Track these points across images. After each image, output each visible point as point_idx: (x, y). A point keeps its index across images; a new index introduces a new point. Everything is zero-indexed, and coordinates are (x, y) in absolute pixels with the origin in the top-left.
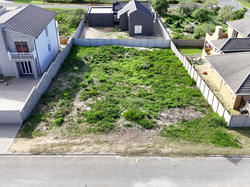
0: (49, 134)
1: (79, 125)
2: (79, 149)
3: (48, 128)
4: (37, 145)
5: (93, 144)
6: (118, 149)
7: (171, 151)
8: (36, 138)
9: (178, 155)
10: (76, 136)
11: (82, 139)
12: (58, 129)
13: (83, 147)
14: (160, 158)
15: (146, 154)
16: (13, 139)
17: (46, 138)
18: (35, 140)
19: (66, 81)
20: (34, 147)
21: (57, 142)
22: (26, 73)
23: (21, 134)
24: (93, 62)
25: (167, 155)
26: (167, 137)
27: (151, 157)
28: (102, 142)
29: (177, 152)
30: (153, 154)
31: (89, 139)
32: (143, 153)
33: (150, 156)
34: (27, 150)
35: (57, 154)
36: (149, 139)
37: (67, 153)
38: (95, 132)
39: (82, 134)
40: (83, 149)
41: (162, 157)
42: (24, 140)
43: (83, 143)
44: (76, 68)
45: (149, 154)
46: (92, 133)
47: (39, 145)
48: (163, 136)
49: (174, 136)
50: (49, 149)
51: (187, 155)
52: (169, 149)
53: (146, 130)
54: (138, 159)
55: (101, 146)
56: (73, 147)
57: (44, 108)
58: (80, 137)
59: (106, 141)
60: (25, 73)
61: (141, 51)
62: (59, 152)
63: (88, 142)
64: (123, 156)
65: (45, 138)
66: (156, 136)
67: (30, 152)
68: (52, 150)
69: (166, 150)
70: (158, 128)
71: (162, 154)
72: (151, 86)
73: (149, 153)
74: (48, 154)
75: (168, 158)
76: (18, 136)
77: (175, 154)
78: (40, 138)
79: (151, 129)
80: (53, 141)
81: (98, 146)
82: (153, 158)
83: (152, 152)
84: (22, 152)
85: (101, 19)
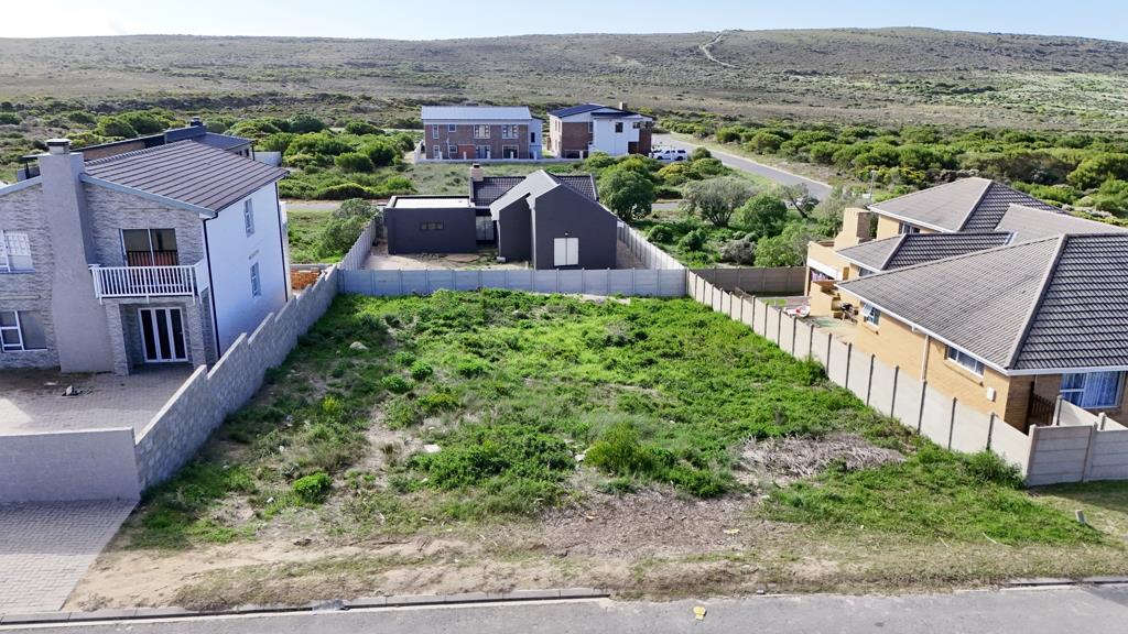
0: (269, 532)
1: (403, 498)
2: (416, 578)
3: (263, 512)
4: (212, 573)
5: (480, 557)
6: (597, 570)
7: (838, 570)
8: (207, 549)
9: (871, 585)
10: (397, 533)
11: (427, 543)
12: (312, 516)
13: (436, 570)
14: (797, 599)
15: (733, 587)
16: (91, 558)
17: (255, 547)
18: (201, 555)
19: (323, 378)
20: (198, 581)
21: (310, 556)
22: (160, 359)
23: (134, 536)
24: (420, 330)
25: (822, 585)
26: (799, 522)
27: (754, 596)
28: (518, 549)
29: (863, 571)
30: (763, 587)
31: (457, 543)
32: (719, 581)
33: (749, 593)
34: (161, 595)
35: (314, 604)
36: (727, 531)
37: (363, 600)
38: (479, 517)
39: (419, 525)
40: (437, 580)
41: (807, 597)
42: (150, 556)
43: (434, 555)
44: (357, 345)
45: (743, 584)
46: (465, 520)
47: (223, 571)
48: (779, 520)
49: (827, 519)
50: (272, 584)
51: (910, 581)
52: (825, 563)
53: (702, 504)
54: (701, 606)
55: (518, 564)
56: (386, 574)
57: (239, 452)
58: (418, 538)
59: (536, 547)
60: (155, 358)
61: (592, 304)
62: (324, 593)
63: (457, 553)
64: (627, 597)
65: (249, 546)
66: (751, 520)
67: (180, 601)
68: (288, 587)
69: (812, 568)
70: (747, 495)
71: (803, 581)
72: (661, 387)
73: (743, 580)
74: (268, 607)
75: (832, 596)
76: (118, 543)
77: (860, 581)
78: (228, 548)
79: (721, 497)
80: (291, 553)
81: (507, 564)
82: (767, 601)
83: (756, 577)
84: (139, 605)
85: (432, 226)
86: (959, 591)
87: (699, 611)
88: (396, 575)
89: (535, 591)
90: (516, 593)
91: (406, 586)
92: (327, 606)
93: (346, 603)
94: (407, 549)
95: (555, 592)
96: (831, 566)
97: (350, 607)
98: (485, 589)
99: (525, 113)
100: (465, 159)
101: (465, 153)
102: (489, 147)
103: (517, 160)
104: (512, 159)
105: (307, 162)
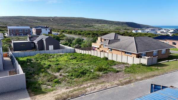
0: (58, 88)
1: (74, 80)
4: (57, 95)
5: (97, 84)
6: (115, 83)
7: (141, 77)
9: (146, 78)
10: (80, 84)
11: (87, 84)
13: (93, 87)
15: (133, 81)
16: (29, 98)
18: (51, 93)
26: (131, 73)
27: (136, 82)
28: (101, 83)
37: (87, 93)
41: (142, 81)
43: (90, 85)
46: (88, 81)
48: (128, 73)
50: (70, 94)
51: (149, 77)
53: (117, 73)
54: (132, 84)
55: (104, 84)
56: (86, 89)
61: (62, 54)
62: (80, 94)
64: (122, 85)
65: (58, 91)
68: (73, 94)
70: (121, 71)
71: (139, 79)
80: (67, 90)
86: (155, 77)
92: (82, 96)
94: (85, 86)
95: (113, 86)
98: (103, 88)
99: (29, 27)
101: (18, 34)
102: (22, 33)
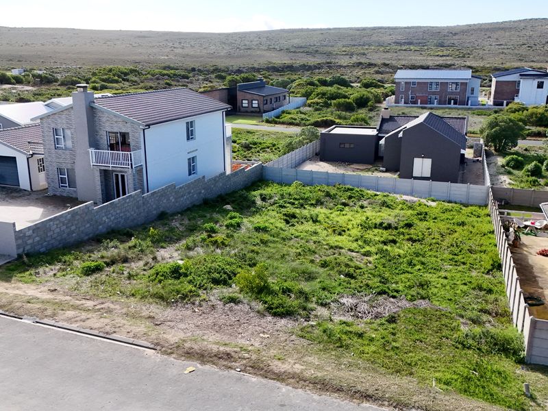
0: (49, 283)
1: (126, 281)
2: (76, 317)
3: (59, 273)
8: (15, 283)
9: (311, 385)
10: (97, 296)
12: (75, 280)
14: (254, 379)
17: (34, 287)
21: (47, 296)
24: (274, 204)
25: (280, 377)
27: (233, 371)
29: (314, 376)
30: (243, 367)
31: (116, 307)
32: (220, 358)
33: (232, 368)
36: (261, 335)
38: (143, 298)
39: (113, 295)
40: (85, 320)
44: (227, 207)
45: (233, 363)
47: (6, 294)
49: (334, 344)
50: (17, 304)
54: (196, 367)
58: (103, 300)
59: (150, 318)
66: (286, 333)
69: (284, 366)
71: (268, 371)
73: (235, 362)
75: (278, 384)
77: (305, 381)
79: (285, 317)
81: (125, 322)
82: (236, 375)
83: (245, 362)
85: (347, 146)
86: (366, 405)
87: (191, 369)
88: (70, 313)
89: (123, 338)
90: (114, 336)
91: (69, 320)
92: (29, 319)
93: (38, 320)
94: (90, 304)
95: (131, 340)
96: (298, 368)
97: (37, 322)
98: (101, 330)
99: (467, 74)
100: (419, 105)
101: (419, 100)
102: (438, 97)
103: (455, 106)
104: (452, 105)
105: (318, 104)
